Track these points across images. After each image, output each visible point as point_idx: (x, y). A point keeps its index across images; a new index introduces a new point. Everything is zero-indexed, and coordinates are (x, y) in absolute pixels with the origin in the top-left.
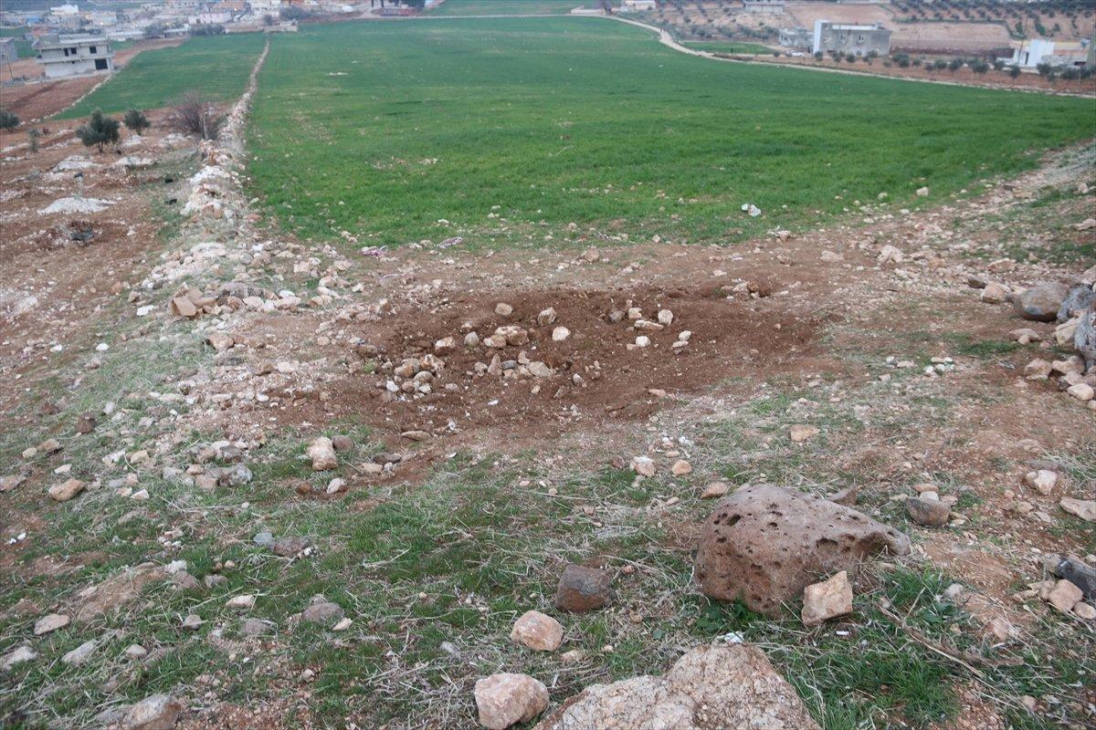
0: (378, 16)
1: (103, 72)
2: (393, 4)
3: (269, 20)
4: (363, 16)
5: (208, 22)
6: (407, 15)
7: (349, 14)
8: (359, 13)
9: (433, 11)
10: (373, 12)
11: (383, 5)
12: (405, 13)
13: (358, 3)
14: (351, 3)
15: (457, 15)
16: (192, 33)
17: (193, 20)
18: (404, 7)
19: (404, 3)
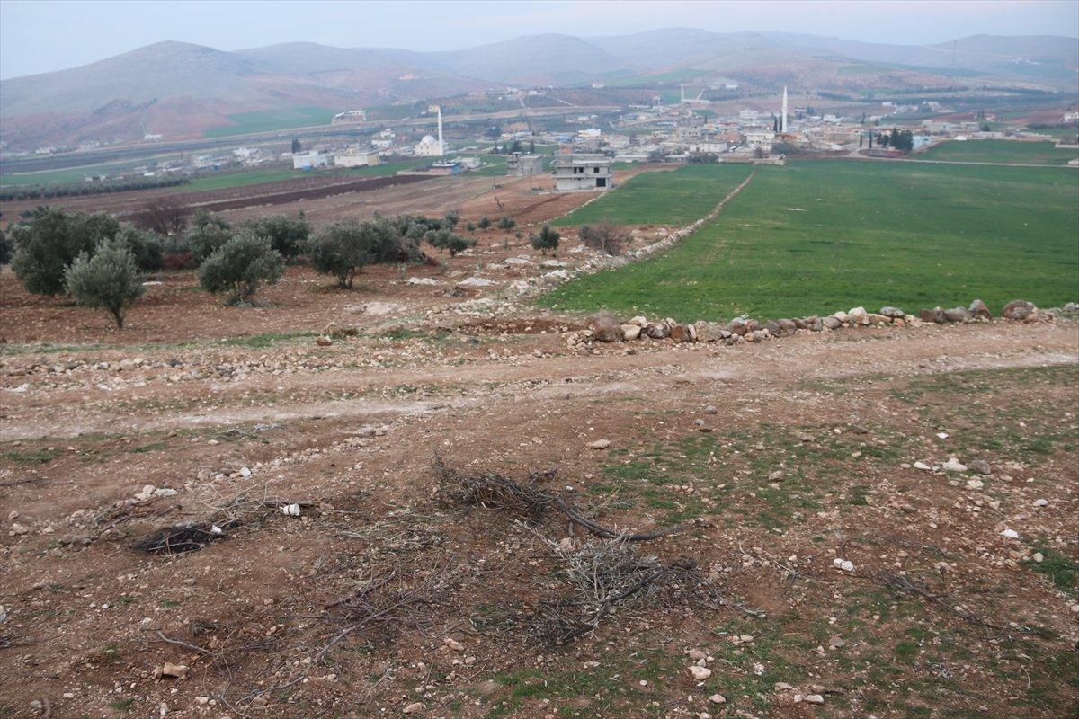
0: (864, 157)
1: (602, 188)
2: (881, 145)
3: (759, 153)
4: (850, 155)
5: (706, 150)
6: (893, 157)
7: (837, 152)
8: (846, 152)
9: (920, 154)
10: (860, 152)
11: (870, 147)
12: (891, 155)
13: (847, 142)
14: (840, 142)
15: (944, 160)
16: (690, 159)
17: (693, 148)
18: (891, 149)
19: (892, 145)
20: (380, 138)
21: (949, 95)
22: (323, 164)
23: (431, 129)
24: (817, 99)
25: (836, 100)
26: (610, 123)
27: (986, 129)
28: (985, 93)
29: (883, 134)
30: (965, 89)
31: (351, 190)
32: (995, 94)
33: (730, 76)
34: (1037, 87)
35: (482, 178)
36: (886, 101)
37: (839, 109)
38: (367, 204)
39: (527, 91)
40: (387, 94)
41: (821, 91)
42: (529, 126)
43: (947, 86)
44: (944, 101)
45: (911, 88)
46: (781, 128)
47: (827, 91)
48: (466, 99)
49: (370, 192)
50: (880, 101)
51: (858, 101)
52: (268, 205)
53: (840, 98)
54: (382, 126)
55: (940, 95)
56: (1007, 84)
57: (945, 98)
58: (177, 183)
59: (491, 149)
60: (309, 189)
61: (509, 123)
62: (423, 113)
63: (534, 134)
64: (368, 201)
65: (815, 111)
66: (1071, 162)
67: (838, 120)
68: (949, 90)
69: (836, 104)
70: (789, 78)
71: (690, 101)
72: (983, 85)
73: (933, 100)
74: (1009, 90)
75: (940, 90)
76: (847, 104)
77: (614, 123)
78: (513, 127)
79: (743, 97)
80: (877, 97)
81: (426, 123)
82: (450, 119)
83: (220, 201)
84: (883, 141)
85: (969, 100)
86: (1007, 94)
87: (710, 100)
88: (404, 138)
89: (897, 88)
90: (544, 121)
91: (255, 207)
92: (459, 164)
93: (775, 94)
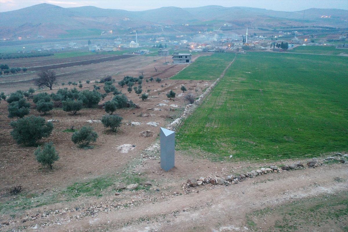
0: (272, 51)
1: (187, 63)
2: (278, 47)
3: (238, 49)
4: (267, 51)
5: (221, 48)
6: (281, 51)
7: (263, 49)
8: (266, 49)
9: (290, 51)
10: (271, 49)
11: (274, 48)
13: (266, 46)
14: (264, 46)
15: (298, 53)
16: (216, 51)
17: (217, 47)
18: (281, 49)
19: (281, 47)
20: (117, 41)
21: (301, 29)
22: (98, 50)
23: (133, 38)
24: (258, 30)
25: (264, 31)
26: (191, 37)
27: (313, 42)
28: (314, 28)
29: (278, 43)
30: (307, 27)
31: (108, 60)
32: (317, 29)
33: (230, 22)
34: (331, 26)
35: (150, 57)
36: (280, 31)
37: (264, 34)
38: (114, 66)
39: (165, 26)
40: (119, 25)
41: (259, 27)
42: (165, 38)
43: (300, 26)
44: (299, 31)
45: (288, 27)
46: (245, 41)
47: (261, 28)
48: (145, 28)
49: (114, 61)
50: (278, 31)
51: (271, 31)
52: (81, 65)
53: (265, 30)
54: (117, 36)
55: (298, 29)
56: (321, 25)
57: (300, 30)
58: (49, 55)
59: (153, 46)
60: (94, 59)
61: (159, 37)
62: (131, 33)
63: (166, 41)
64: (114, 65)
65: (257, 34)
66: (341, 54)
67: (264, 38)
68: (302, 27)
69: (264, 32)
70: (249, 23)
71: (217, 30)
72: (313, 26)
73: (296, 30)
74: (322, 27)
75: (298, 27)
76: (268, 32)
77: (192, 38)
78: (160, 38)
79: (234, 29)
80: (277, 30)
81: (132, 36)
82: (139, 35)
83: (65, 63)
84: (278, 46)
85: (308, 31)
86: (321, 29)
87: (223, 31)
88: (125, 41)
89: (284, 27)
90: (170, 36)
91: (77, 66)
92: (142, 52)
93: (244, 29)
